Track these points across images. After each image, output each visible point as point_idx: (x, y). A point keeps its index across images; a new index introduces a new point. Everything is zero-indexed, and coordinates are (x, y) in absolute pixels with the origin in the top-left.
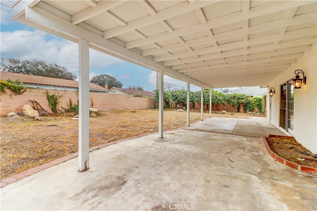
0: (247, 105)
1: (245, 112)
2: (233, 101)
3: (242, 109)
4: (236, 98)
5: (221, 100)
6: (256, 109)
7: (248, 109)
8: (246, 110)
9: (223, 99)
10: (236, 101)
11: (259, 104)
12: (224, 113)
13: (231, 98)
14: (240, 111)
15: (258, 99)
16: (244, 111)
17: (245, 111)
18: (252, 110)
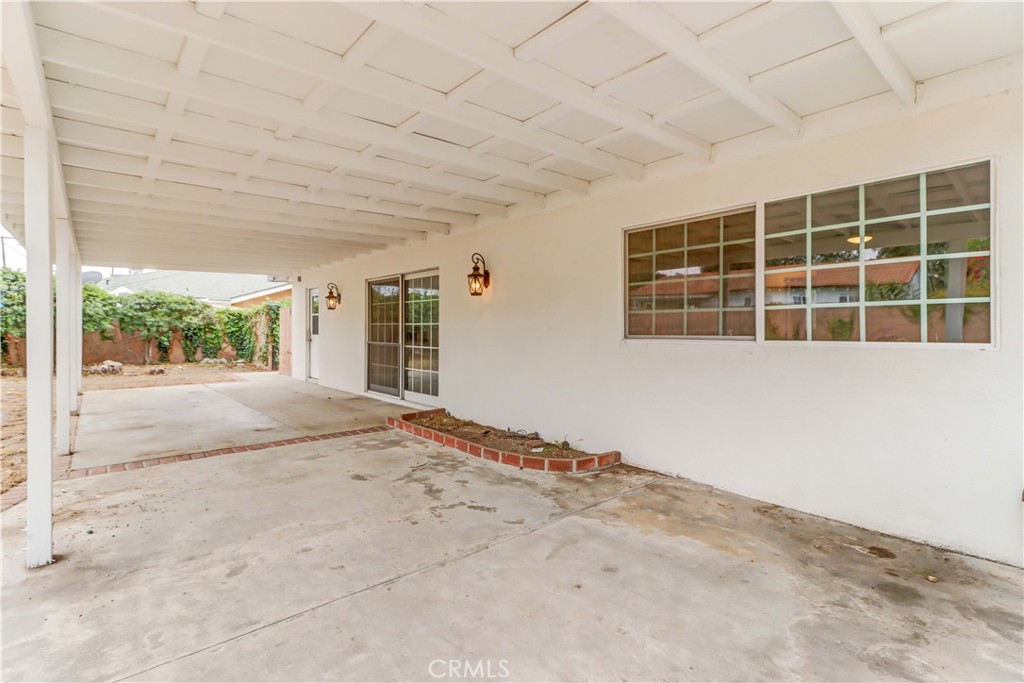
0: (195, 334)
1: (188, 361)
2: (150, 320)
3: (177, 352)
4: (165, 310)
5: (96, 317)
6: (228, 348)
7: (199, 350)
8: (194, 353)
9: (106, 312)
10: (163, 321)
11: (237, 331)
12: (114, 371)
13: (142, 310)
14: (171, 357)
15: (233, 315)
16: (183, 358)
17: (189, 358)
18: (213, 352)
